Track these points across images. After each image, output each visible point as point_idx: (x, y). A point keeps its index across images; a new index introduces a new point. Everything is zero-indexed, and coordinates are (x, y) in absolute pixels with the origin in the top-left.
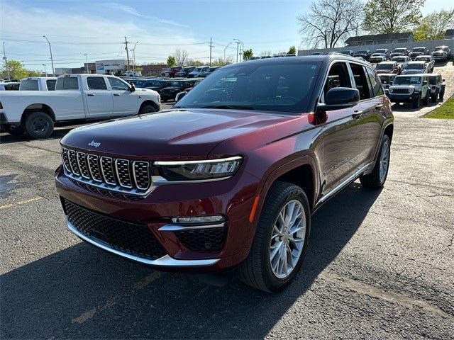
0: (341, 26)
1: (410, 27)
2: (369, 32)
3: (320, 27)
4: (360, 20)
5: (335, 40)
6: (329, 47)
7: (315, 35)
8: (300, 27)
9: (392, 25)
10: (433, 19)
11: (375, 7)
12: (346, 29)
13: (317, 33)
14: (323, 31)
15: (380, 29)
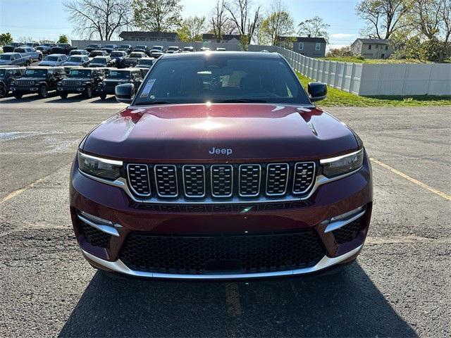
0: (114, 19)
1: (173, 28)
2: (140, 28)
3: (93, 17)
4: (130, 16)
5: (110, 33)
6: (104, 39)
7: (86, 26)
8: (69, 14)
9: (159, 25)
10: (189, 24)
11: (142, 5)
12: (119, 23)
13: (89, 23)
14: (96, 22)
15: (149, 27)
